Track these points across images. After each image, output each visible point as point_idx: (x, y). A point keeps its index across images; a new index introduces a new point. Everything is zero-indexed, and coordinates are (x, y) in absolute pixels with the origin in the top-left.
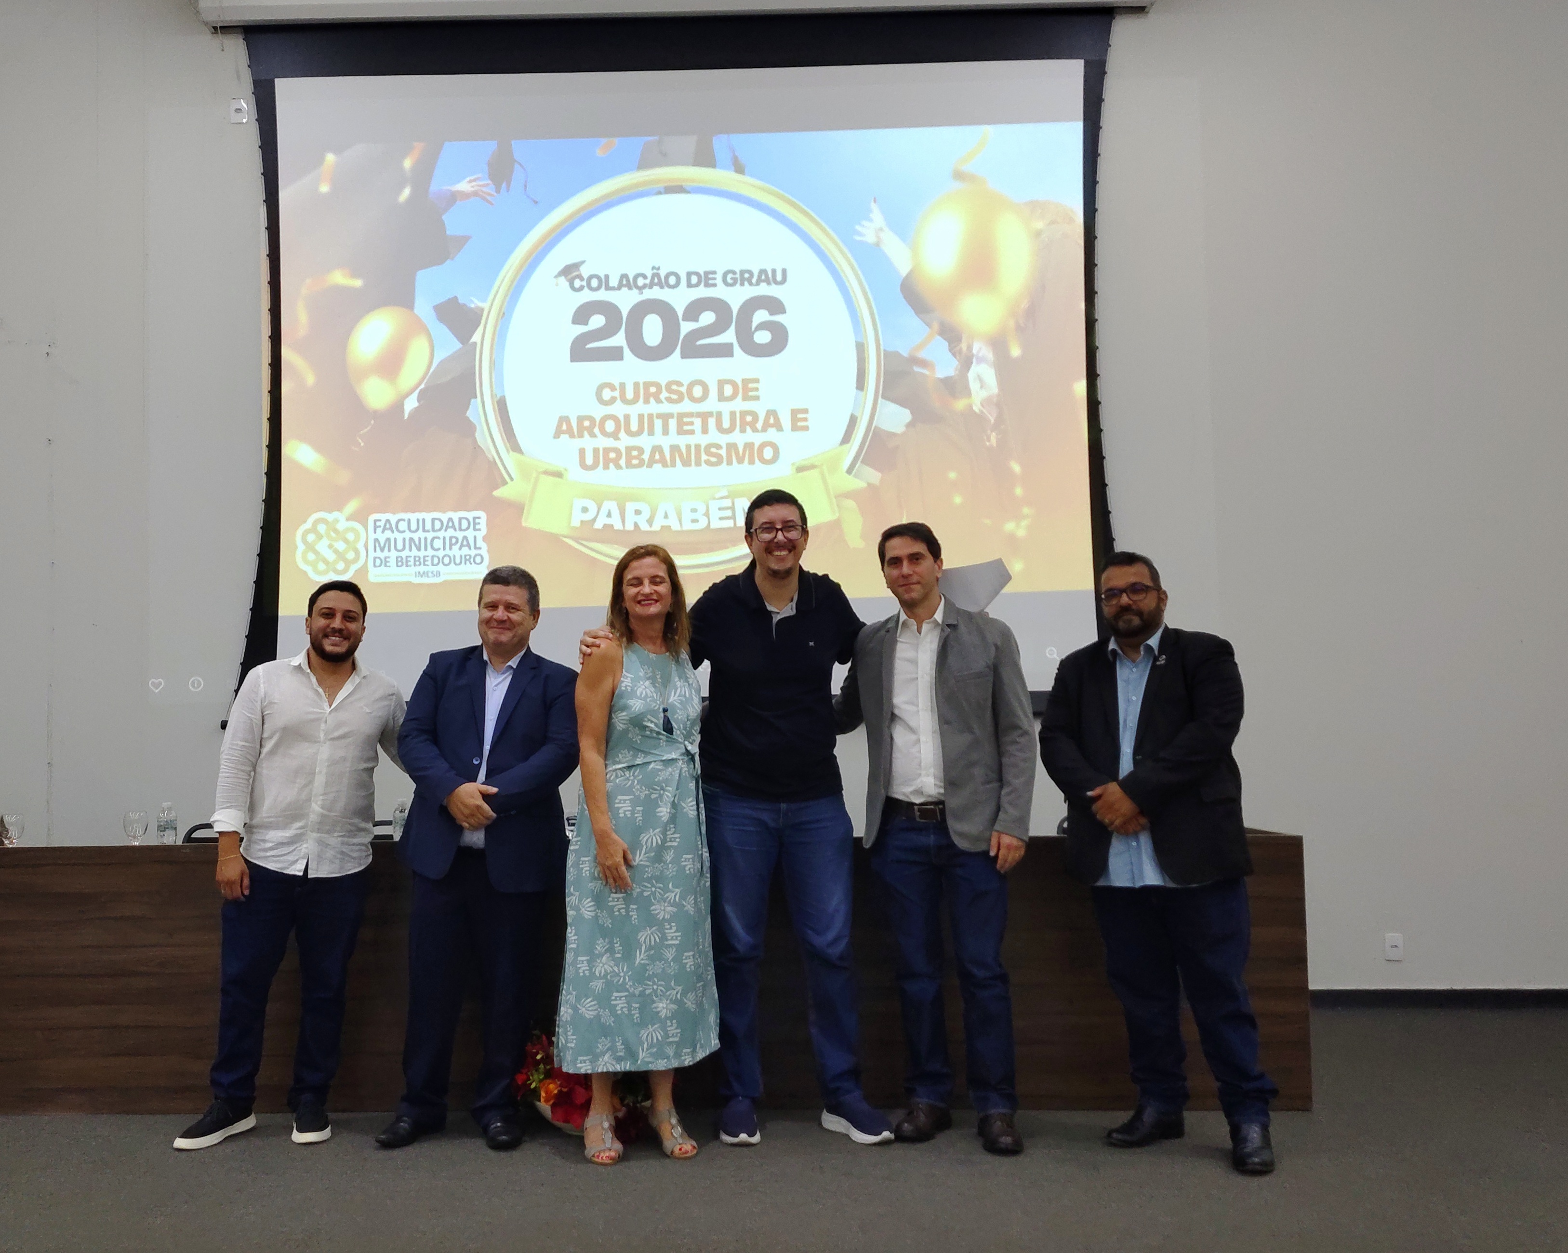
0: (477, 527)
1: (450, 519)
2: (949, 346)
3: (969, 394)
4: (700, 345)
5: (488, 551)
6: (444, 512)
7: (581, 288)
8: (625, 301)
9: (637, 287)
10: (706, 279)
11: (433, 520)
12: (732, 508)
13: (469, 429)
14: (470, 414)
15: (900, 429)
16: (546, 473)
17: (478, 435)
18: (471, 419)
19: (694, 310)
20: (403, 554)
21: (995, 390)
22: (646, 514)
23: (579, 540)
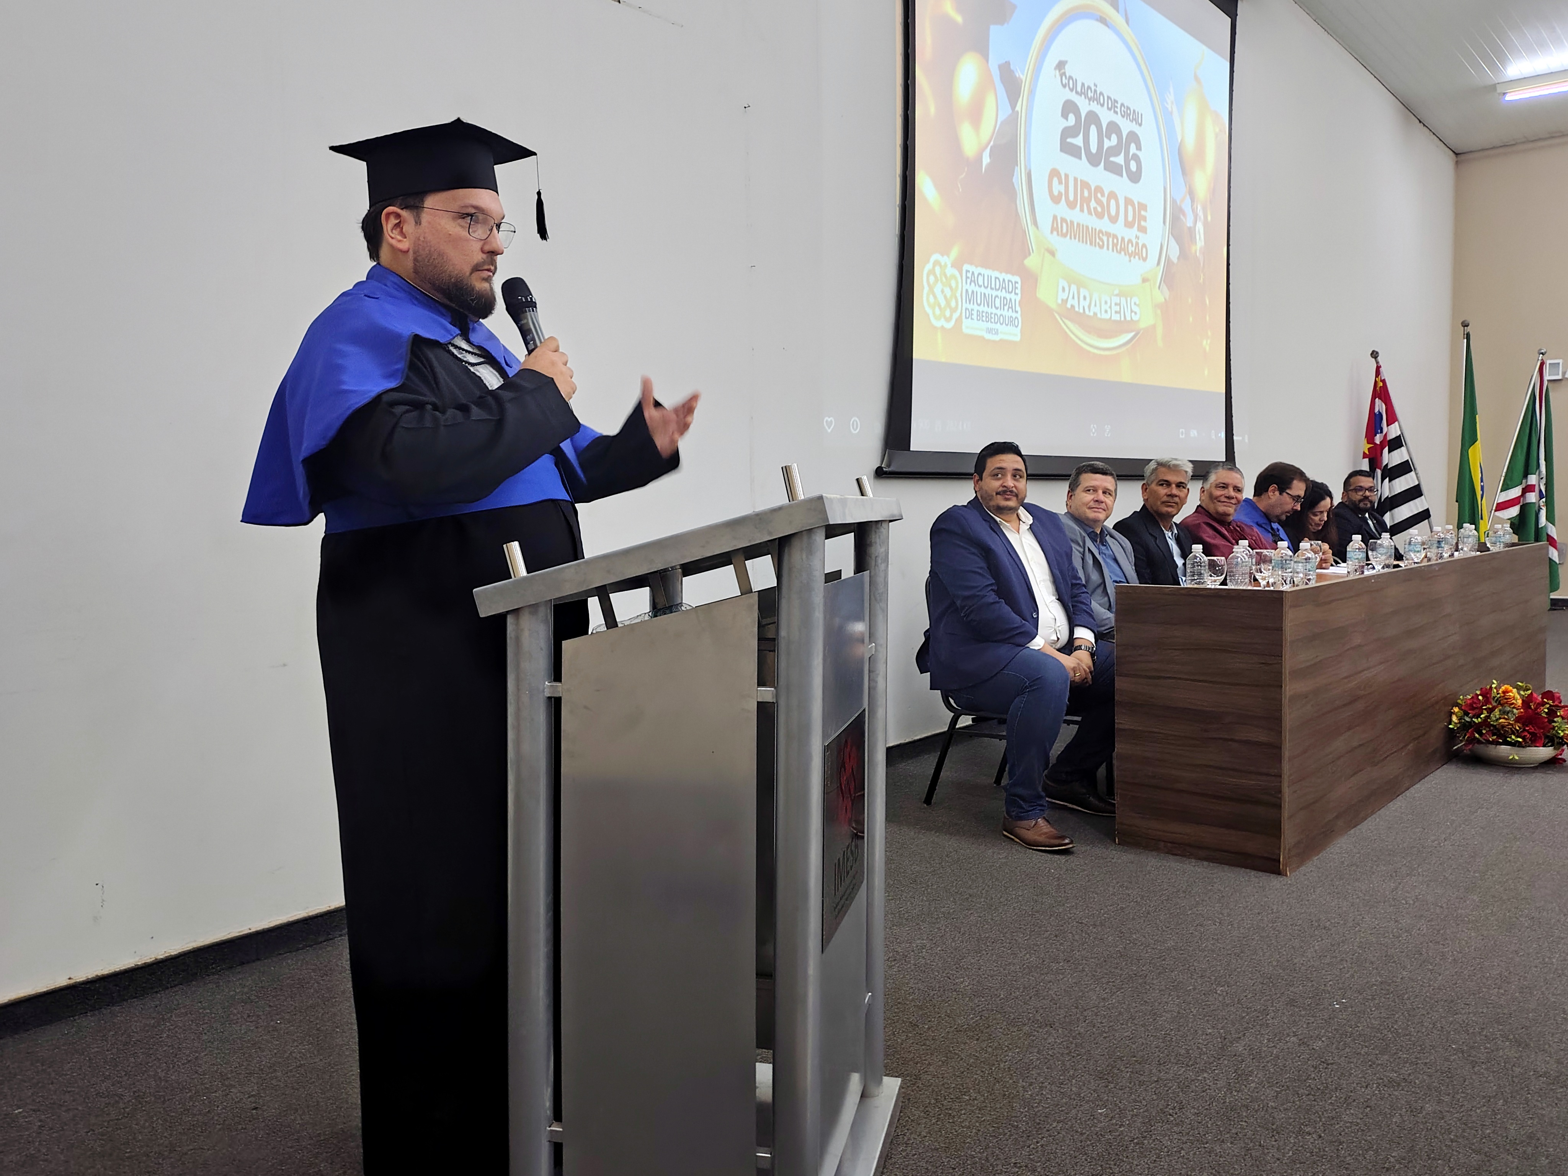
0: (1017, 291)
1: (1004, 280)
2: (1192, 202)
3: (1195, 241)
4: (1110, 161)
5: (1021, 316)
6: (1001, 273)
7: (1066, 85)
8: (1084, 106)
9: (1088, 97)
10: (1113, 105)
11: (996, 278)
12: (1120, 305)
14: (1014, 180)
15: (1175, 260)
17: (1018, 202)
18: (1016, 187)
19: (1109, 130)
20: (981, 308)
21: (1203, 243)
22: (1088, 299)
23: (1060, 316)
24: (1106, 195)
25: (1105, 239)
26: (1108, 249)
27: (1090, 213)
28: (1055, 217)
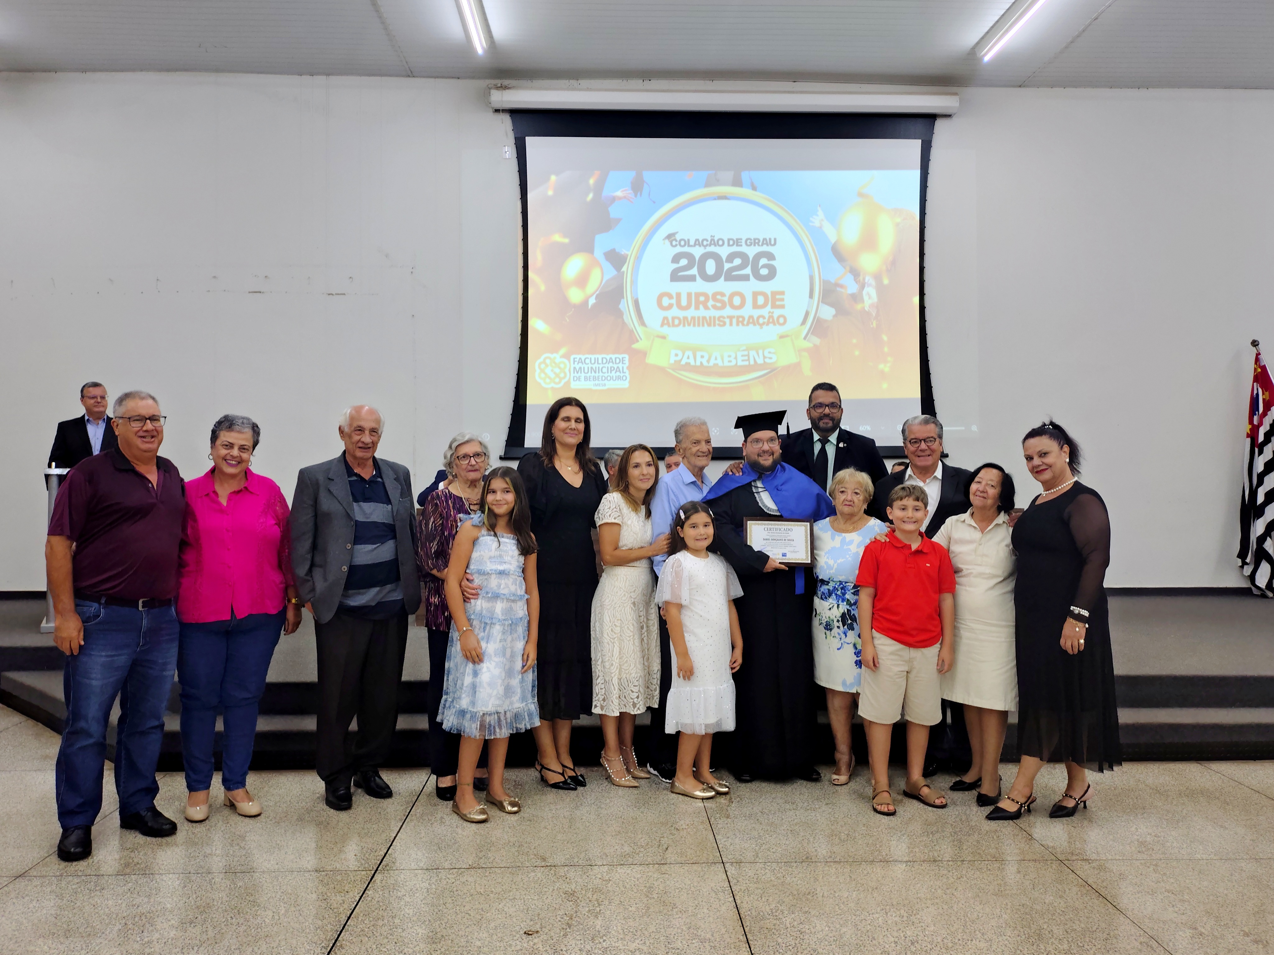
0: (625, 362)
1: (611, 358)
2: (855, 277)
3: (862, 301)
4: (734, 275)
5: (629, 374)
6: (608, 354)
7: (676, 245)
9: (703, 245)
11: (603, 358)
13: (620, 314)
14: (621, 306)
15: (829, 318)
16: (658, 336)
17: (625, 317)
18: (622, 309)
19: (731, 258)
21: (876, 300)
23: (674, 370)
24: (728, 295)
25: (727, 321)
26: (731, 324)
27: (706, 308)
28: (665, 318)
